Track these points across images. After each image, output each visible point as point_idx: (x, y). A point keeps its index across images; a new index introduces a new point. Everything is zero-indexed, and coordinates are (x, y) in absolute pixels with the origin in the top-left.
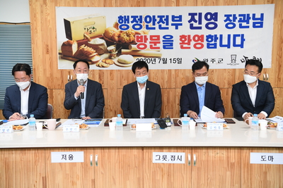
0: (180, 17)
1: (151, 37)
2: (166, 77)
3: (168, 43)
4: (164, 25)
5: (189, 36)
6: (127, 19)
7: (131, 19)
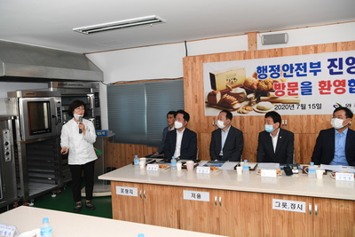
0: (319, 64)
1: (289, 84)
2: (305, 122)
3: (307, 89)
4: (301, 73)
5: (329, 82)
6: (265, 69)
7: (269, 69)
